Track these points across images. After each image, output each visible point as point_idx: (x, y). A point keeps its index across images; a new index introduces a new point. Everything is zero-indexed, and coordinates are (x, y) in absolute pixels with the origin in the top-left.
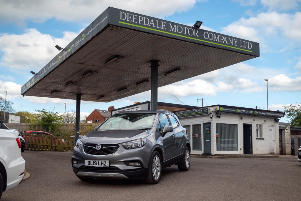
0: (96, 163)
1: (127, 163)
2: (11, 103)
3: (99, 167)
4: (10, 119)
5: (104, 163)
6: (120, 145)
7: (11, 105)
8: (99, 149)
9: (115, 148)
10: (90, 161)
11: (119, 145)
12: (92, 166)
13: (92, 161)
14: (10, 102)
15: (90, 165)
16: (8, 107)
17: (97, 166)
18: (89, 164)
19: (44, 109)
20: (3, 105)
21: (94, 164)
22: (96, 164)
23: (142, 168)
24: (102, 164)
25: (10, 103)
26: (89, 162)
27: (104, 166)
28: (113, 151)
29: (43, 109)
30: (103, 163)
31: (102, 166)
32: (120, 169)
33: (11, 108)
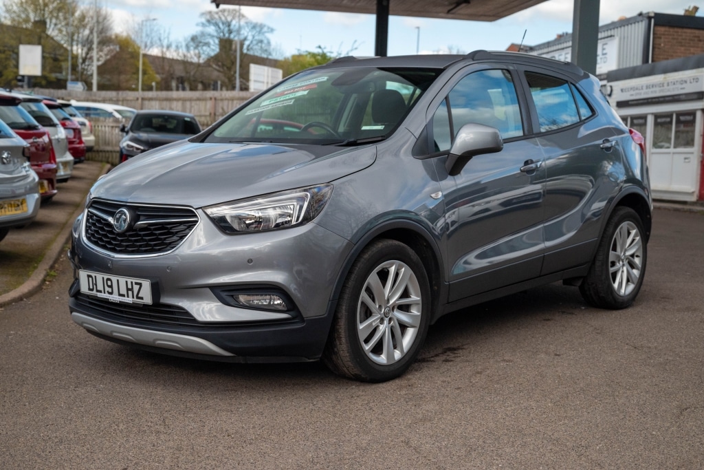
0: (111, 287)
1: (224, 294)
2: (269, 28)
3: (122, 304)
4: (252, 77)
5: (136, 288)
6: (199, 213)
7: (269, 35)
8: (125, 226)
9: (182, 227)
10: (93, 274)
11: (196, 216)
12: (99, 295)
13: (100, 277)
14: (265, 26)
15: (94, 292)
16: (261, 41)
17: (115, 298)
18: (91, 287)
19: (322, 47)
20: (246, 34)
21: (107, 289)
22: (110, 290)
23: (293, 318)
24: (130, 293)
25: (265, 29)
26: (90, 279)
27: (135, 299)
28: (175, 238)
29: (320, 47)
30: (132, 289)
31: (129, 300)
32: (195, 320)
33: (269, 43)
